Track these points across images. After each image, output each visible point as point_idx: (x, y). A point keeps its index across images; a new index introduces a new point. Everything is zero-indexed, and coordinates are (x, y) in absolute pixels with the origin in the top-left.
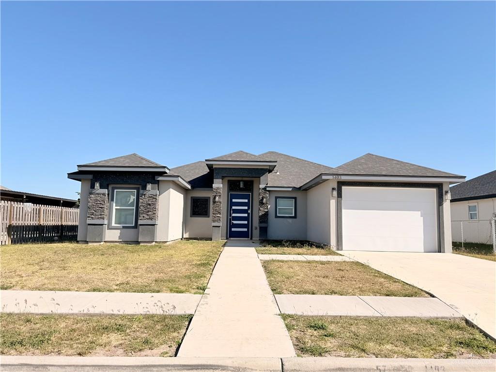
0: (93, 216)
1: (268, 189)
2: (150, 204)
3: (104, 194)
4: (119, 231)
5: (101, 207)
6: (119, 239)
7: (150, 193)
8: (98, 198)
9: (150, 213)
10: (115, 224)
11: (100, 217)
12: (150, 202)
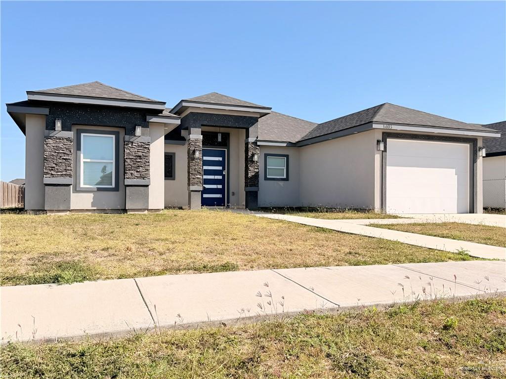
0: (53, 172)
1: (259, 143)
2: (140, 156)
3: (68, 139)
4: (92, 195)
5: (65, 159)
6: (92, 207)
7: (139, 140)
8: (61, 145)
9: (141, 169)
10: (84, 184)
11: (64, 173)
12: (140, 154)
